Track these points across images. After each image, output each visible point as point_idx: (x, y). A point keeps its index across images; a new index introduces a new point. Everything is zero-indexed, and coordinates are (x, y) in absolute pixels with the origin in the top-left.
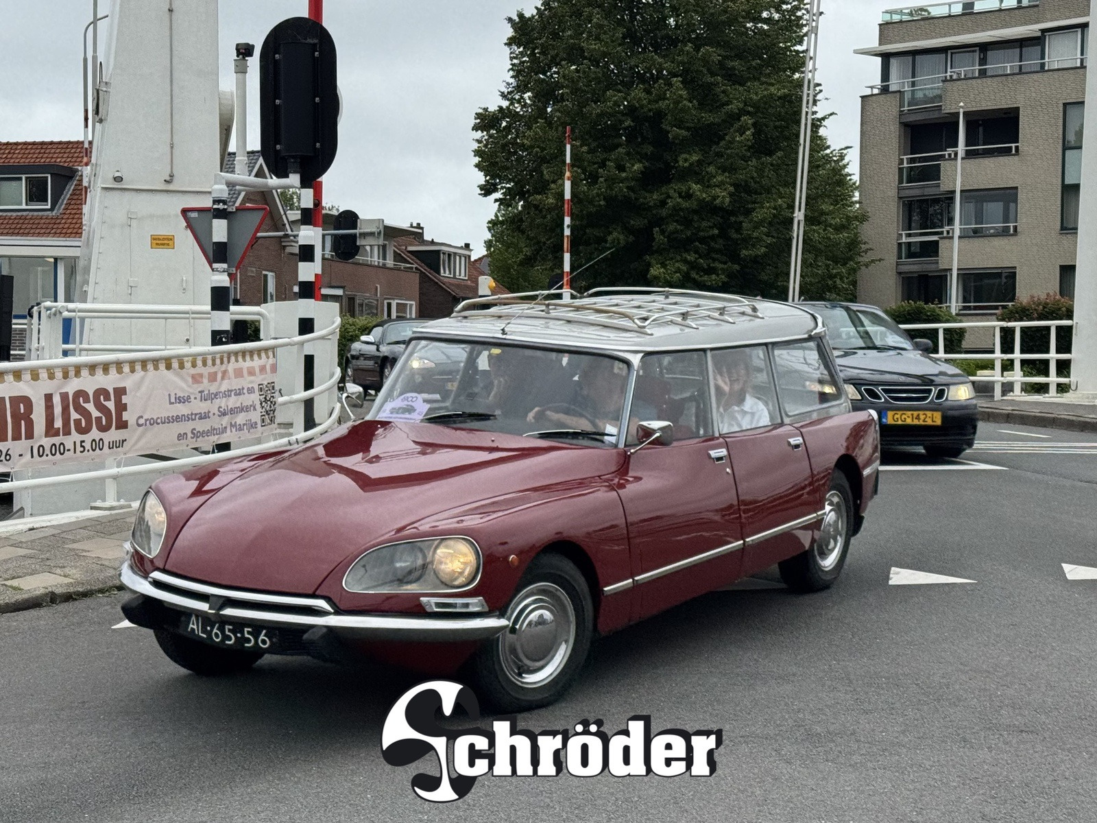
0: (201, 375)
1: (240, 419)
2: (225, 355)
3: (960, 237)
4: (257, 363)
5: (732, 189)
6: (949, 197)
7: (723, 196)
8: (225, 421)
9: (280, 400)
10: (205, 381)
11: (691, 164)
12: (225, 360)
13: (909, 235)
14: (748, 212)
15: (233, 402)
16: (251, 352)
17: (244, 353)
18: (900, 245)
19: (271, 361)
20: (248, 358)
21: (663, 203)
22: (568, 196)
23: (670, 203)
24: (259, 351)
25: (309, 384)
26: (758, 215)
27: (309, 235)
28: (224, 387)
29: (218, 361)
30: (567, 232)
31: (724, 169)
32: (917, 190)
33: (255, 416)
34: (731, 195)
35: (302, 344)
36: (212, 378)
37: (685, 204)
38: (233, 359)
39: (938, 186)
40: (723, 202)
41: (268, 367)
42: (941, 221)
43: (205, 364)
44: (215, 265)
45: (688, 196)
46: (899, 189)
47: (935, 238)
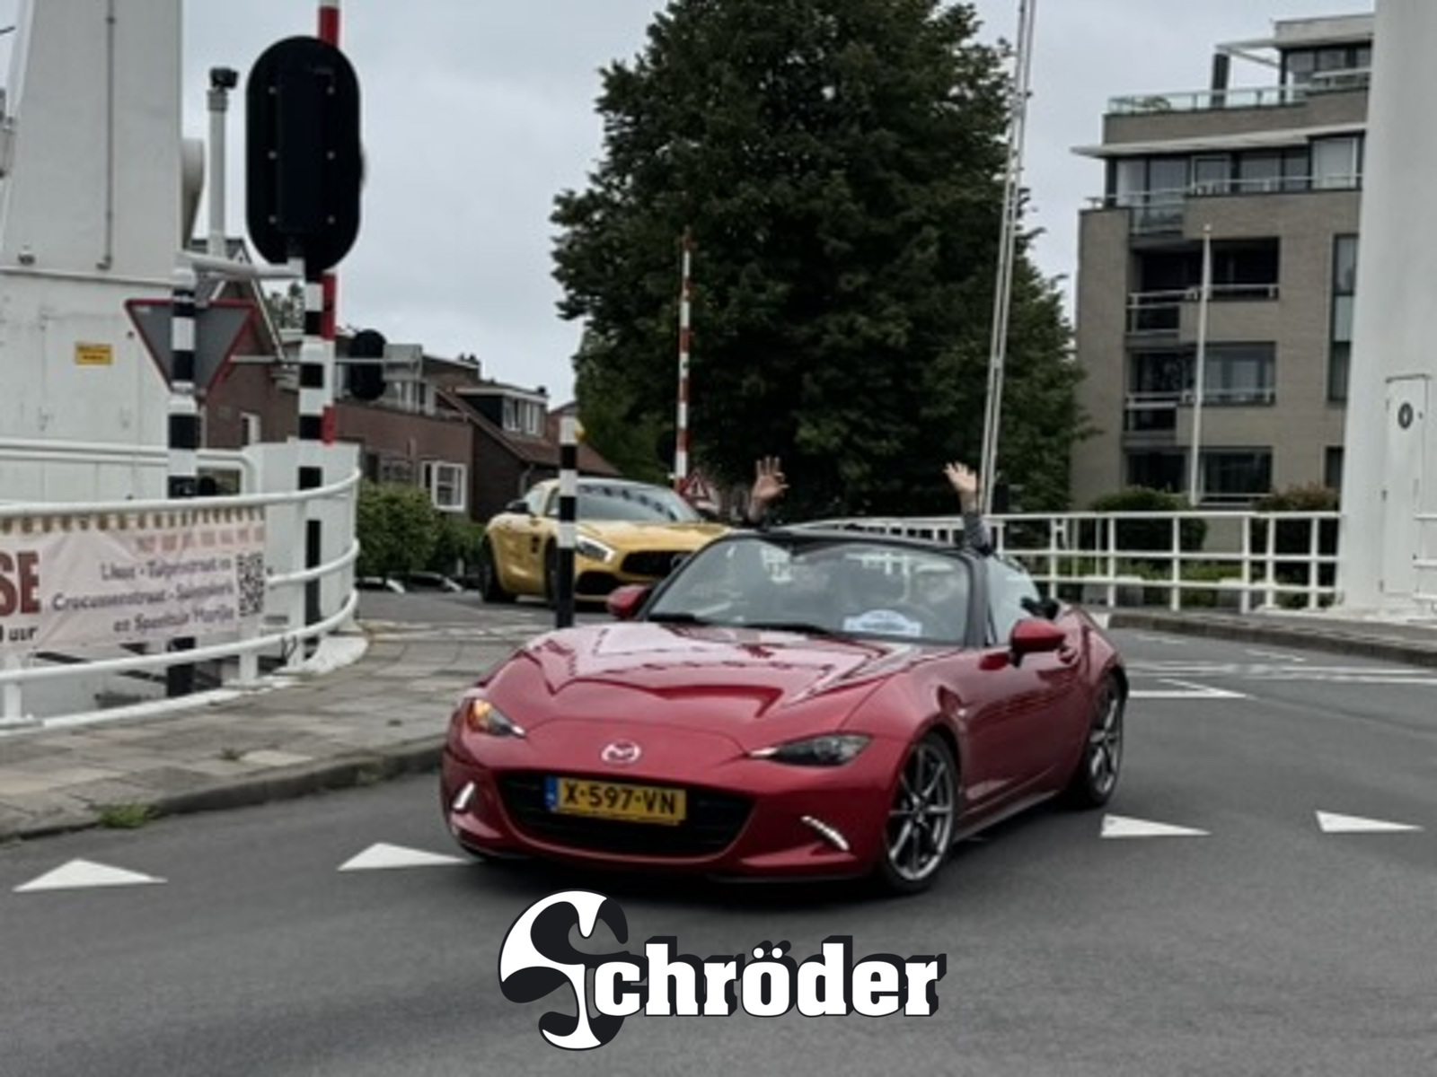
0: (152, 539)
1: (210, 604)
2: (190, 514)
3: (1204, 405)
4: (235, 525)
5: (909, 324)
6: (1189, 353)
7: (898, 334)
8: (188, 606)
9: (271, 580)
10: (158, 548)
11: (857, 289)
12: (189, 520)
13: (1138, 400)
14: (930, 357)
15: (199, 580)
16: (228, 510)
17: (216, 511)
18: (1126, 413)
19: (257, 522)
20: (222, 517)
21: (816, 340)
22: (685, 321)
23: (827, 340)
24: (239, 509)
25: (313, 559)
26: (942, 362)
27: (316, 350)
28: (188, 556)
29: (178, 520)
30: (683, 373)
31: (899, 297)
32: (1149, 339)
33: (232, 601)
34: (909, 332)
35: (303, 502)
36: (169, 544)
37: (847, 343)
38: (200, 518)
39: (1175, 336)
40: (897, 342)
41: (251, 534)
42: (1179, 382)
43: (158, 522)
44: (177, 384)
45: (851, 331)
46: (1127, 338)
47: (1171, 405)
